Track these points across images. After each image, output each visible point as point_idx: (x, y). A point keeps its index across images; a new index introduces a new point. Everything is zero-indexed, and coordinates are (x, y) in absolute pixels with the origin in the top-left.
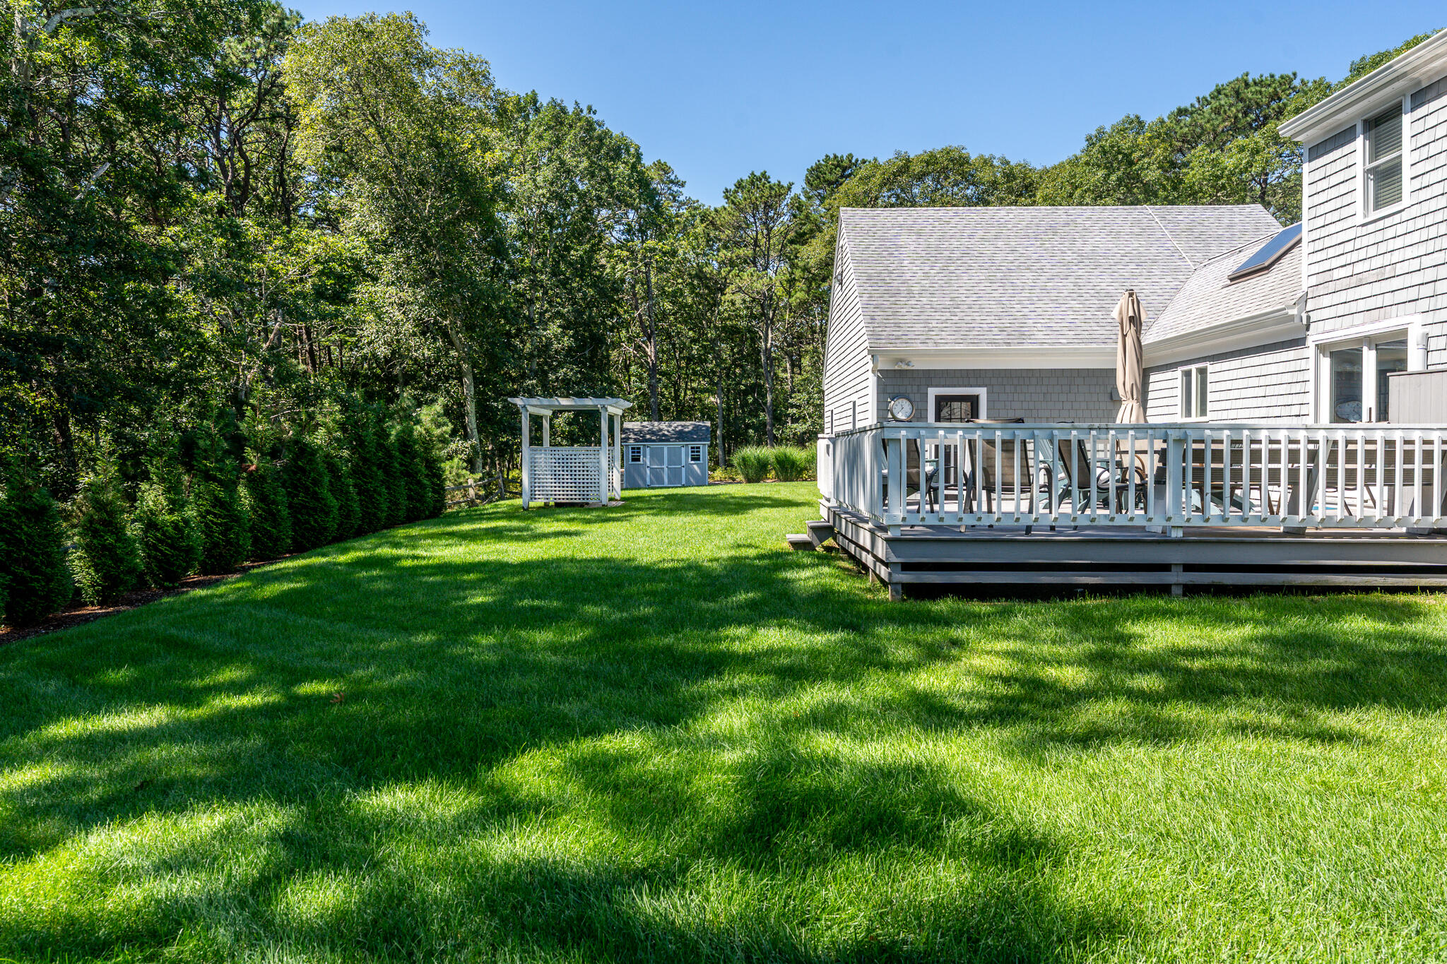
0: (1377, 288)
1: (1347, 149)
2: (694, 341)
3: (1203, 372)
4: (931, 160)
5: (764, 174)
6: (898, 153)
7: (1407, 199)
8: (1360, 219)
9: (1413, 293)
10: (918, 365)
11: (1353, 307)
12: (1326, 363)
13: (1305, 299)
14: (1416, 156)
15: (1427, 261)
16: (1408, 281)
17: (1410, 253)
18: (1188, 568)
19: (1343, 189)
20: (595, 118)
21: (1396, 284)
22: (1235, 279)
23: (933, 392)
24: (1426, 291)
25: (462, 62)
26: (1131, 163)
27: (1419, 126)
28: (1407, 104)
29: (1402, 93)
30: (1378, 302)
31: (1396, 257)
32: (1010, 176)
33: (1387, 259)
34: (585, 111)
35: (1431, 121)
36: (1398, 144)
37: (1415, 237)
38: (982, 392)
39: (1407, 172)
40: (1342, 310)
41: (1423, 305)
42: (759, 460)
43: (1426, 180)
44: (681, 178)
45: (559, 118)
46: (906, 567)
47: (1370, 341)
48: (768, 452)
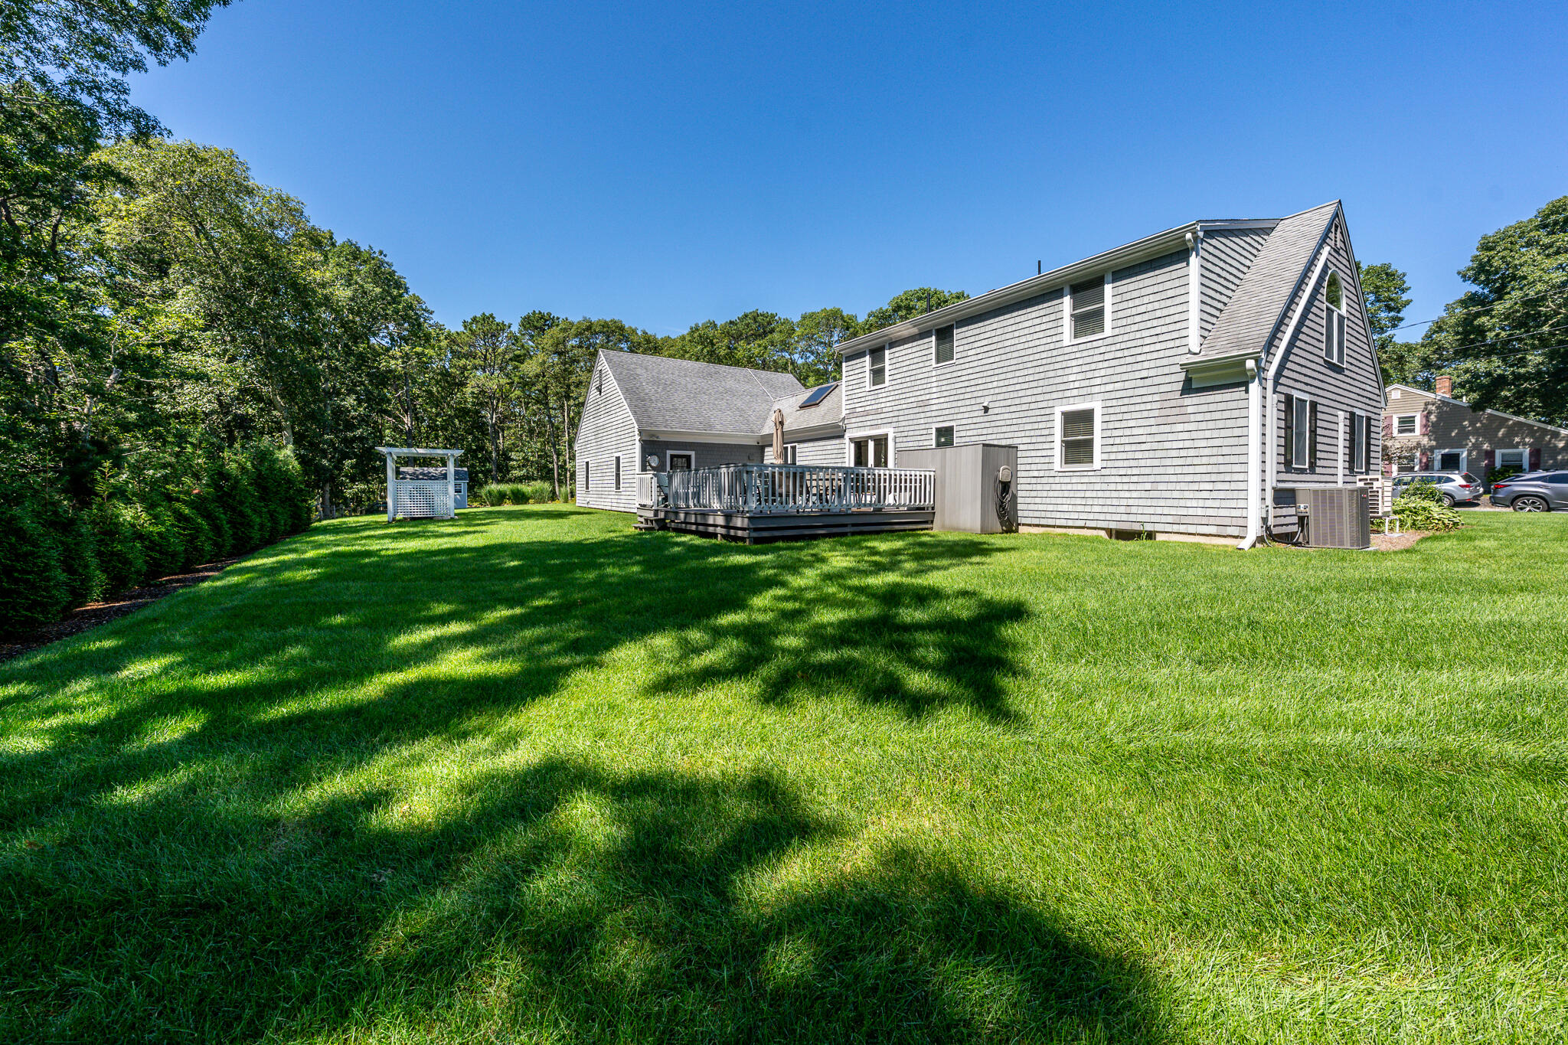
0: (875, 417)
1: (862, 360)
2: (437, 415)
3: (794, 448)
4: (605, 325)
5: (491, 315)
6: (585, 319)
7: (887, 383)
8: (868, 389)
9: (890, 420)
10: (662, 438)
11: (865, 424)
12: (852, 445)
13: (844, 419)
14: (891, 367)
15: (895, 408)
16: (888, 415)
17: (888, 404)
18: (854, 525)
19: (860, 376)
20: (386, 259)
21: (882, 416)
22: (801, 407)
23: (669, 453)
24: (895, 419)
25: (280, 198)
26: (713, 345)
27: (892, 356)
28: (887, 346)
29: (885, 342)
30: (876, 422)
31: (883, 405)
32: (648, 341)
33: (879, 406)
34: (377, 254)
35: (897, 355)
36: (883, 361)
37: (891, 398)
38: (693, 454)
39: (887, 373)
40: (860, 424)
41: (894, 425)
42: (500, 492)
43: (895, 377)
44: (430, 308)
45: (355, 254)
46: (756, 530)
47: (871, 437)
48: (505, 487)
